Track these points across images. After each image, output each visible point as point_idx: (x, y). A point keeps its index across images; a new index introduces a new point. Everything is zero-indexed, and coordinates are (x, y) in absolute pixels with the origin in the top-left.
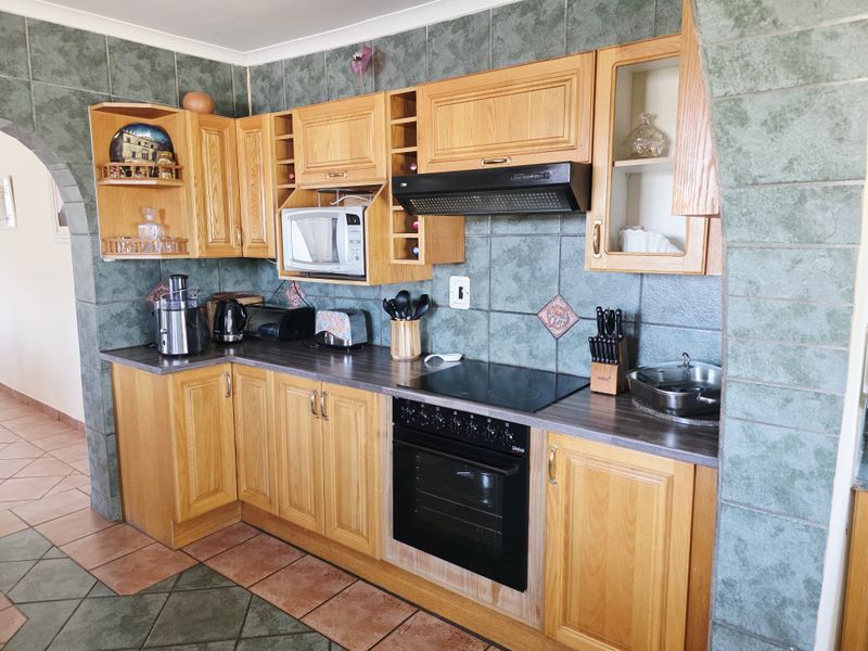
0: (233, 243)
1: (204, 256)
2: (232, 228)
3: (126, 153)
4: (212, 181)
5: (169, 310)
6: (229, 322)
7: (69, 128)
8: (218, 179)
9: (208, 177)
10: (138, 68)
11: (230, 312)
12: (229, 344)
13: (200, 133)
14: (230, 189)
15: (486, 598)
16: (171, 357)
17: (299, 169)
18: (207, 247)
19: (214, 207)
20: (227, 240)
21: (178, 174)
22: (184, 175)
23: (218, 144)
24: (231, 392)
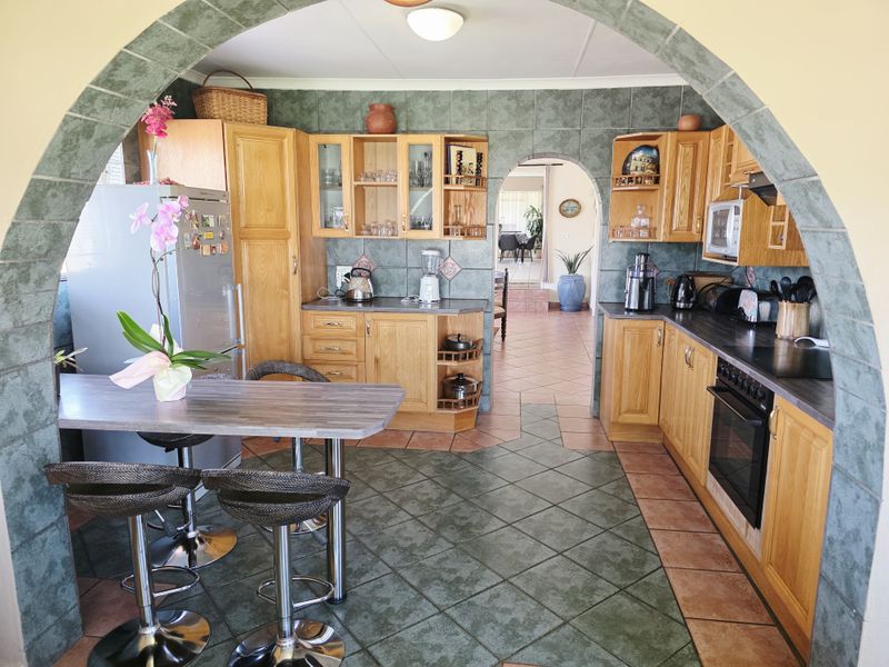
0: (694, 231)
1: (666, 240)
2: (695, 218)
3: (632, 168)
4: (683, 183)
5: (632, 277)
6: (681, 293)
7: (599, 155)
8: (687, 182)
9: (679, 180)
10: (652, 105)
11: (682, 285)
12: (680, 310)
13: (677, 147)
14: (697, 188)
15: (743, 530)
16: (629, 310)
17: (734, 169)
18: (671, 233)
19: (681, 203)
20: (689, 228)
21: (657, 181)
22: (661, 181)
23: (691, 154)
24: (662, 343)
